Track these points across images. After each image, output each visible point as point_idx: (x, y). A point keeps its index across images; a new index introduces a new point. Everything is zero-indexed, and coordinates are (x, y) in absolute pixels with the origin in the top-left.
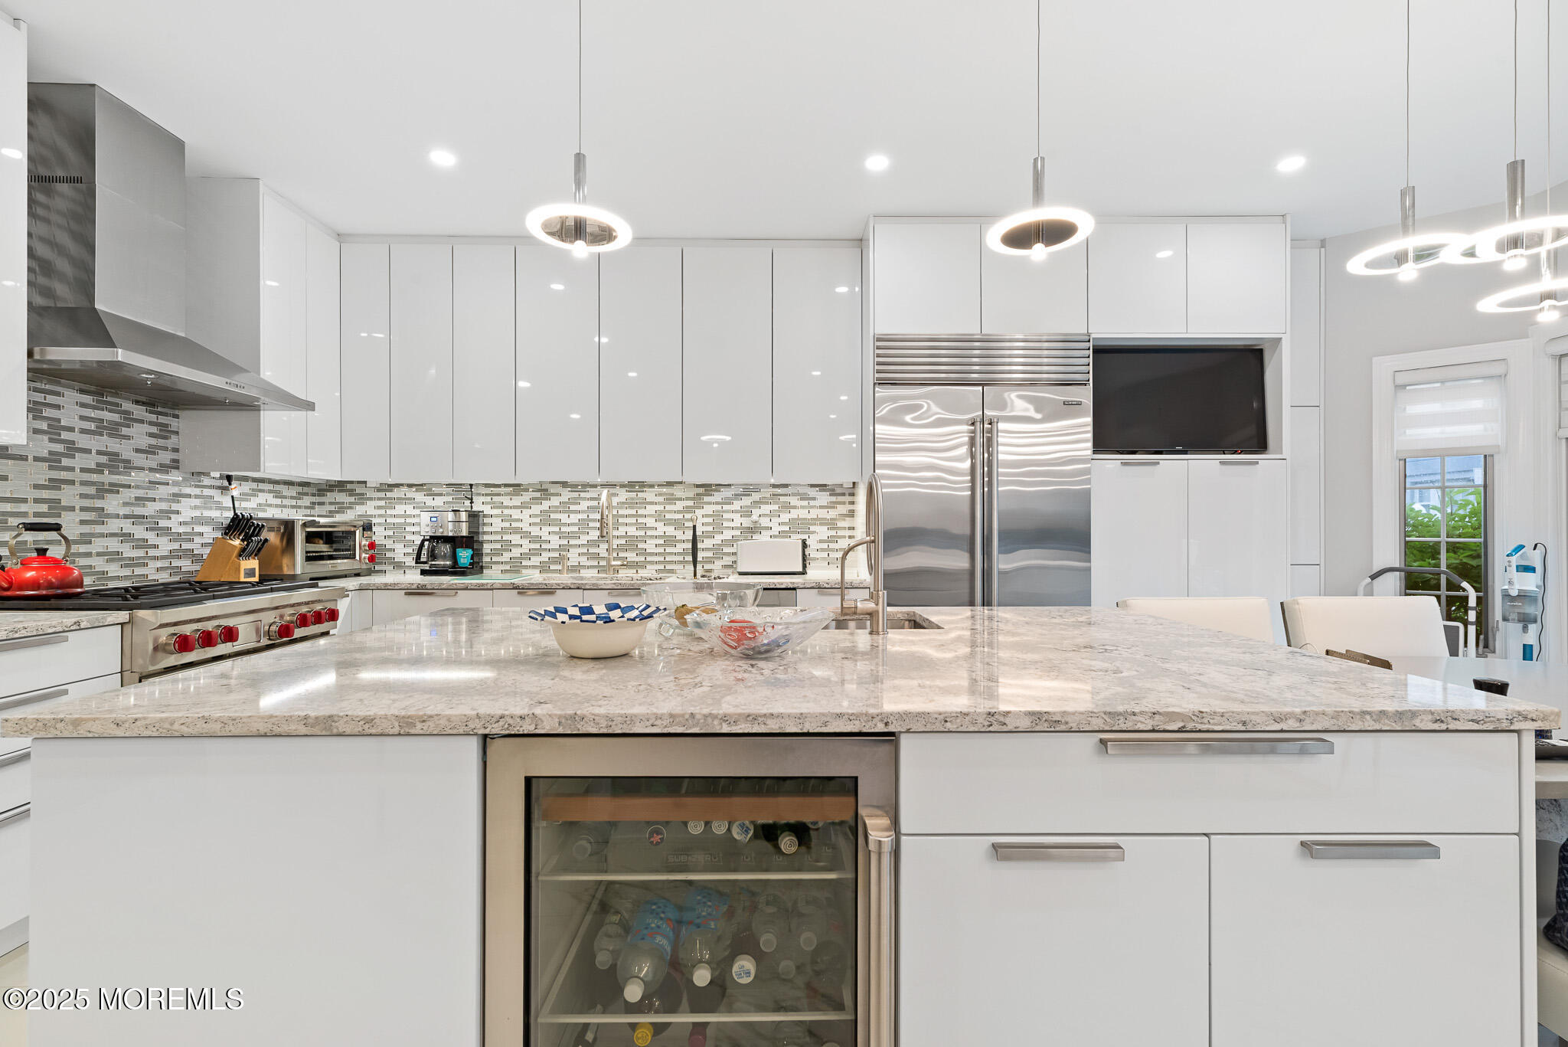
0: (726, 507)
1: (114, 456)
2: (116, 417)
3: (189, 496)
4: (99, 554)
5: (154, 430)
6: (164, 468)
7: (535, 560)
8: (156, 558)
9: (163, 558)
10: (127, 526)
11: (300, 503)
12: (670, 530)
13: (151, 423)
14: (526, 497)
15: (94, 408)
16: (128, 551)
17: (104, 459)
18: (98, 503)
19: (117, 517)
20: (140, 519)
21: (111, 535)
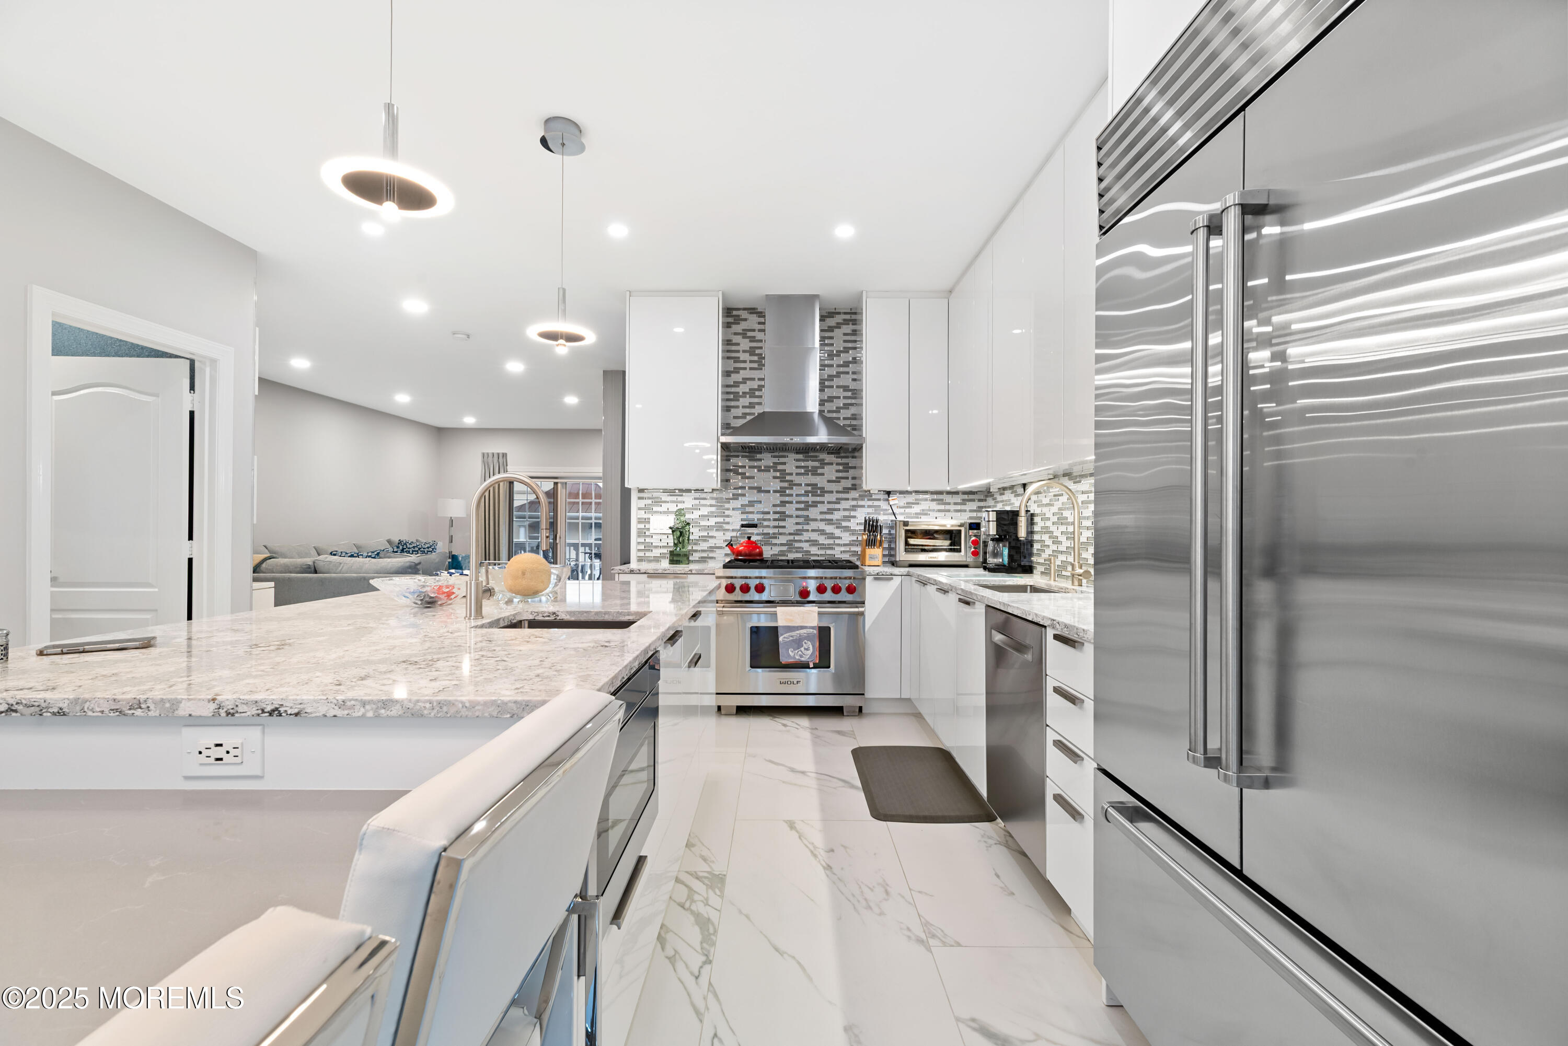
1: (814, 486)
3: (863, 506)
4: (807, 541)
5: (841, 468)
6: (846, 490)
8: (838, 545)
9: (845, 545)
10: (822, 526)
13: (838, 464)
15: (803, 461)
16: (822, 540)
17: (810, 488)
18: (805, 513)
19: (816, 520)
20: (830, 522)
21: (813, 531)
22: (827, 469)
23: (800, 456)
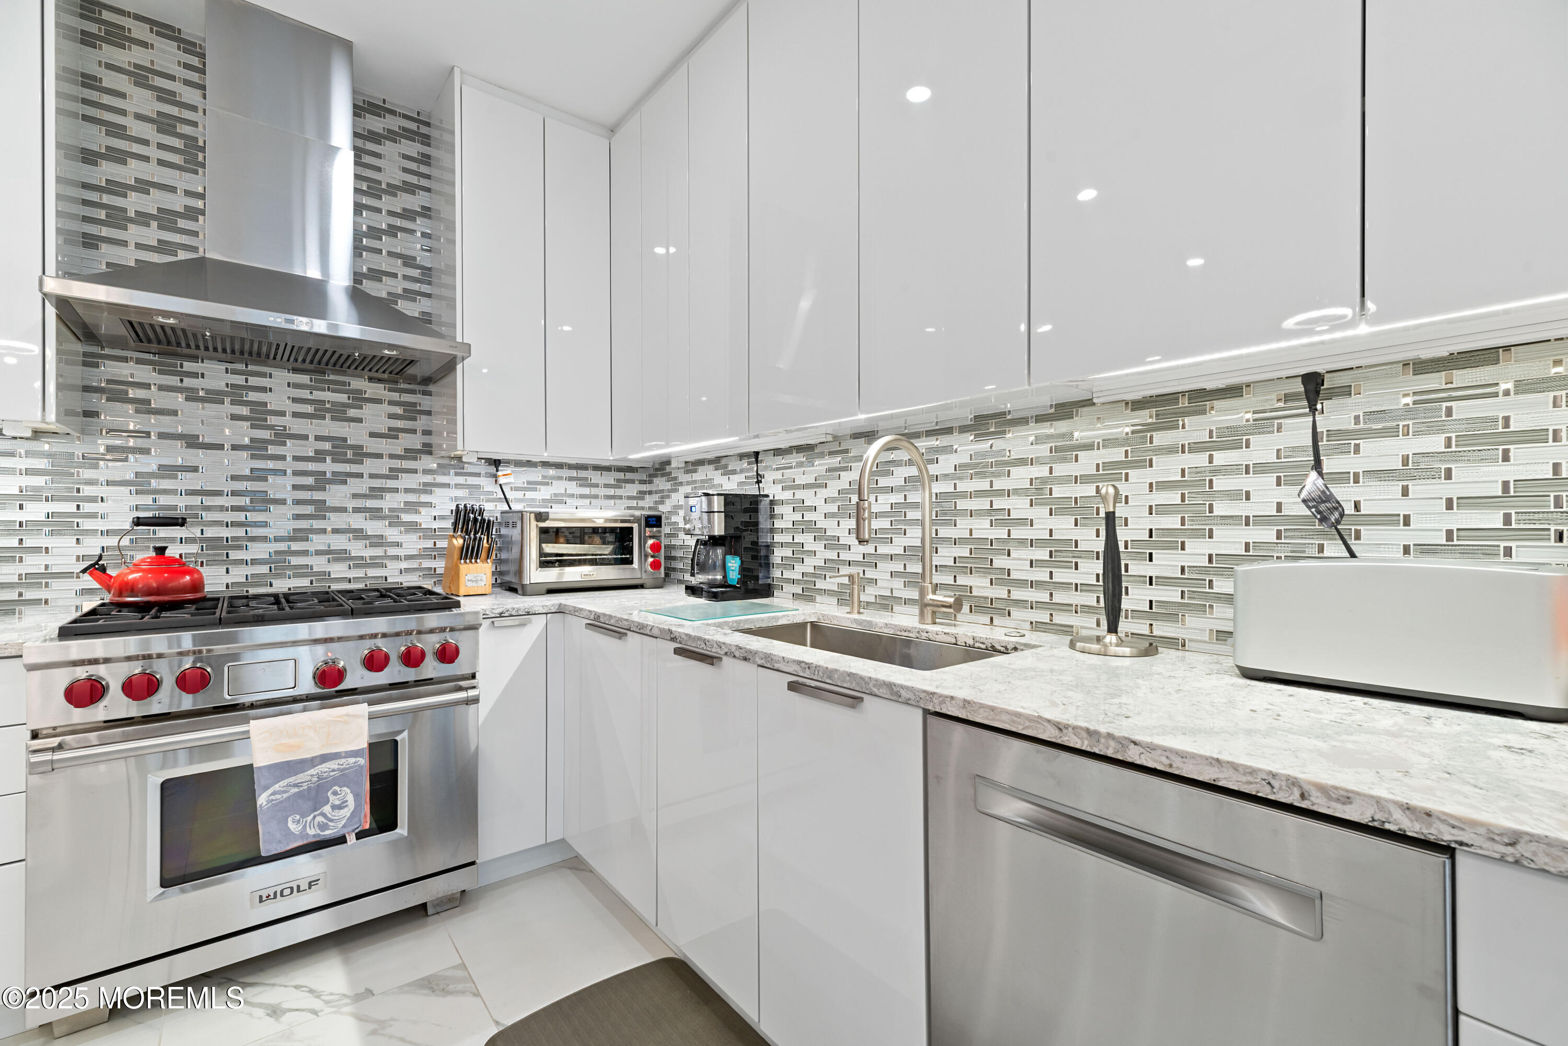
0: (1221, 458)
1: (338, 441)
2: (342, 398)
3: (447, 486)
4: (318, 553)
5: (399, 410)
6: (411, 454)
8: (397, 558)
9: (409, 557)
10: (357, 521)
11: (619, 492)
13: (391, 403)
15: (311, 389)
16: (357, 549)
17: (327, 446)
18: (317, 496)
19: (344, 510)
20: (376, 514)
21: (336, 531)
22: (368, 411)
23: (304, 379)
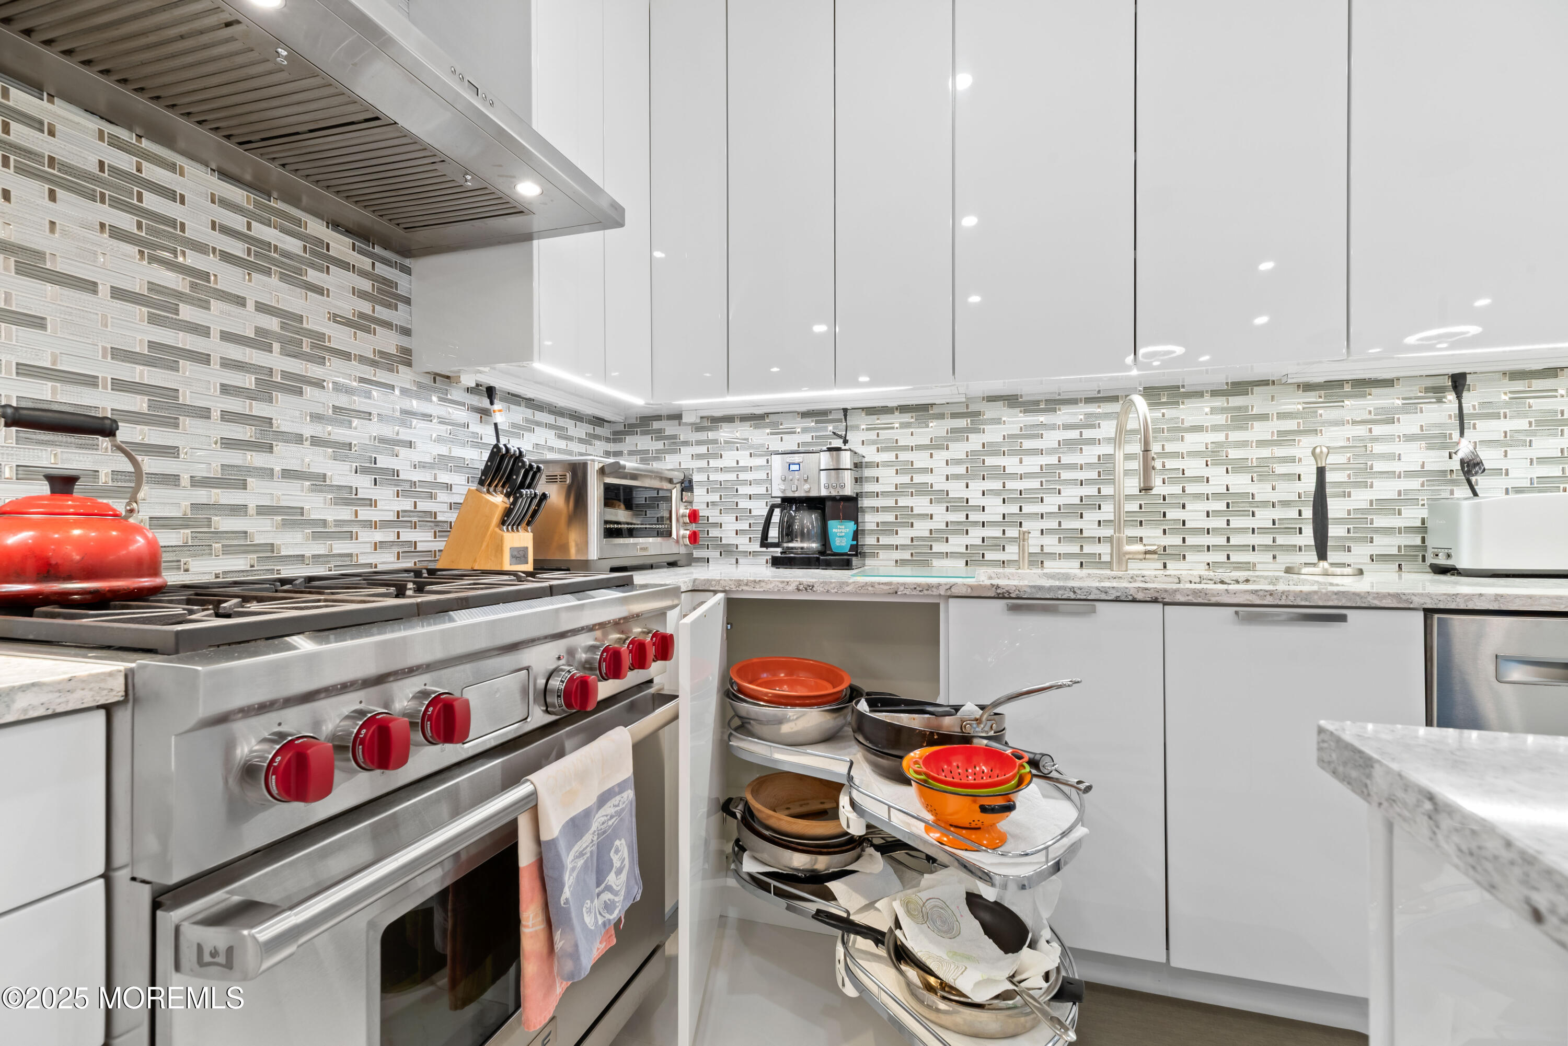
0: (1378, 430)
1: (291, 319)
2: (293, 245)
3: (429, 417)
4: (263, 511)
5: (366, 285)
6: (384, 361)
7: (957, 543)
8: (373, 525)
9: (386, 524)
10: (317, 461)
12: (1240, 483)
13: (363, 274)
14: (936, 428)
16: (318, 507)
17: (273, 324)
18: (259, 409)
19: (299, 439)
20: (342, 448)
21: (288, 474)
22: (335, 279)
23: (237, 194)
